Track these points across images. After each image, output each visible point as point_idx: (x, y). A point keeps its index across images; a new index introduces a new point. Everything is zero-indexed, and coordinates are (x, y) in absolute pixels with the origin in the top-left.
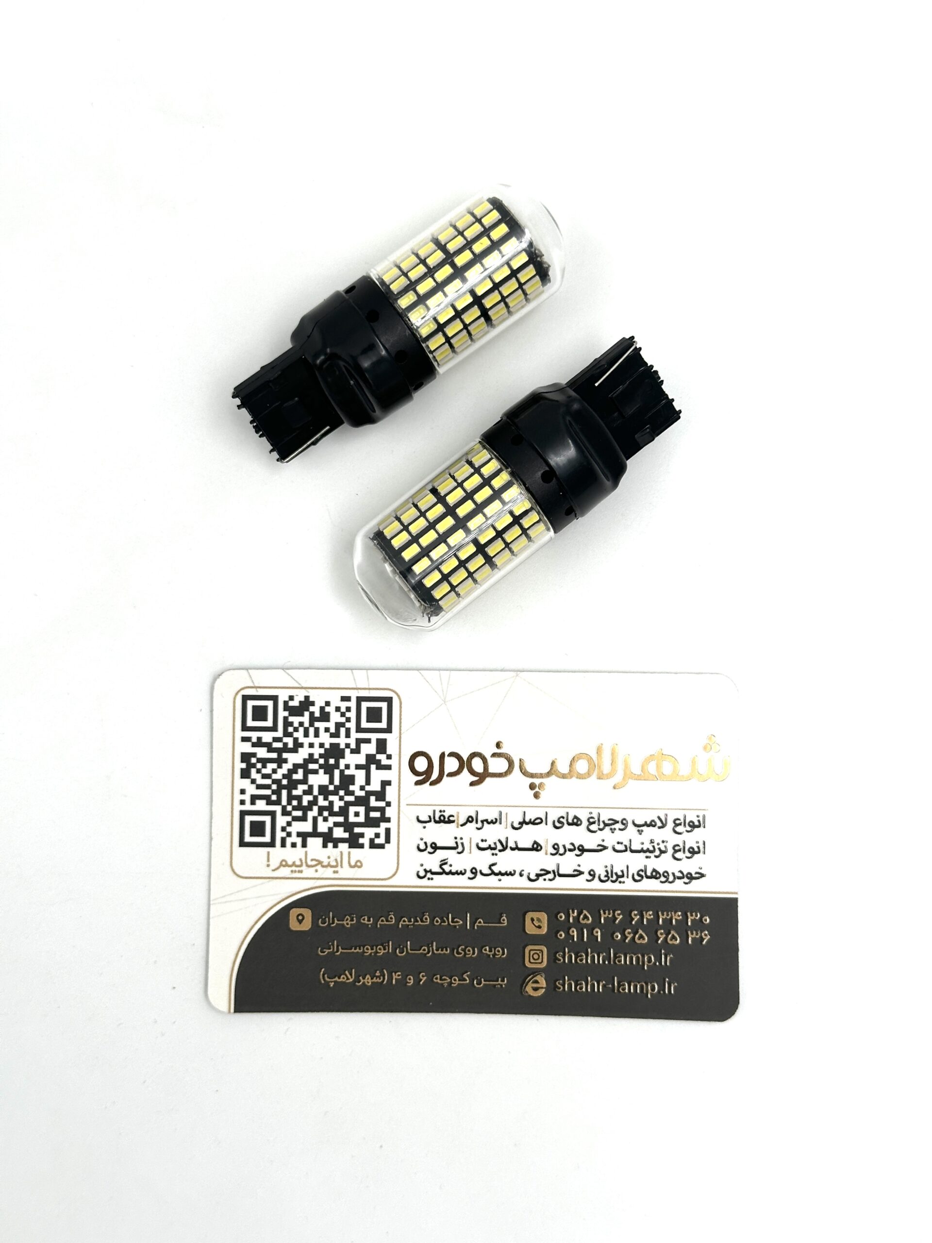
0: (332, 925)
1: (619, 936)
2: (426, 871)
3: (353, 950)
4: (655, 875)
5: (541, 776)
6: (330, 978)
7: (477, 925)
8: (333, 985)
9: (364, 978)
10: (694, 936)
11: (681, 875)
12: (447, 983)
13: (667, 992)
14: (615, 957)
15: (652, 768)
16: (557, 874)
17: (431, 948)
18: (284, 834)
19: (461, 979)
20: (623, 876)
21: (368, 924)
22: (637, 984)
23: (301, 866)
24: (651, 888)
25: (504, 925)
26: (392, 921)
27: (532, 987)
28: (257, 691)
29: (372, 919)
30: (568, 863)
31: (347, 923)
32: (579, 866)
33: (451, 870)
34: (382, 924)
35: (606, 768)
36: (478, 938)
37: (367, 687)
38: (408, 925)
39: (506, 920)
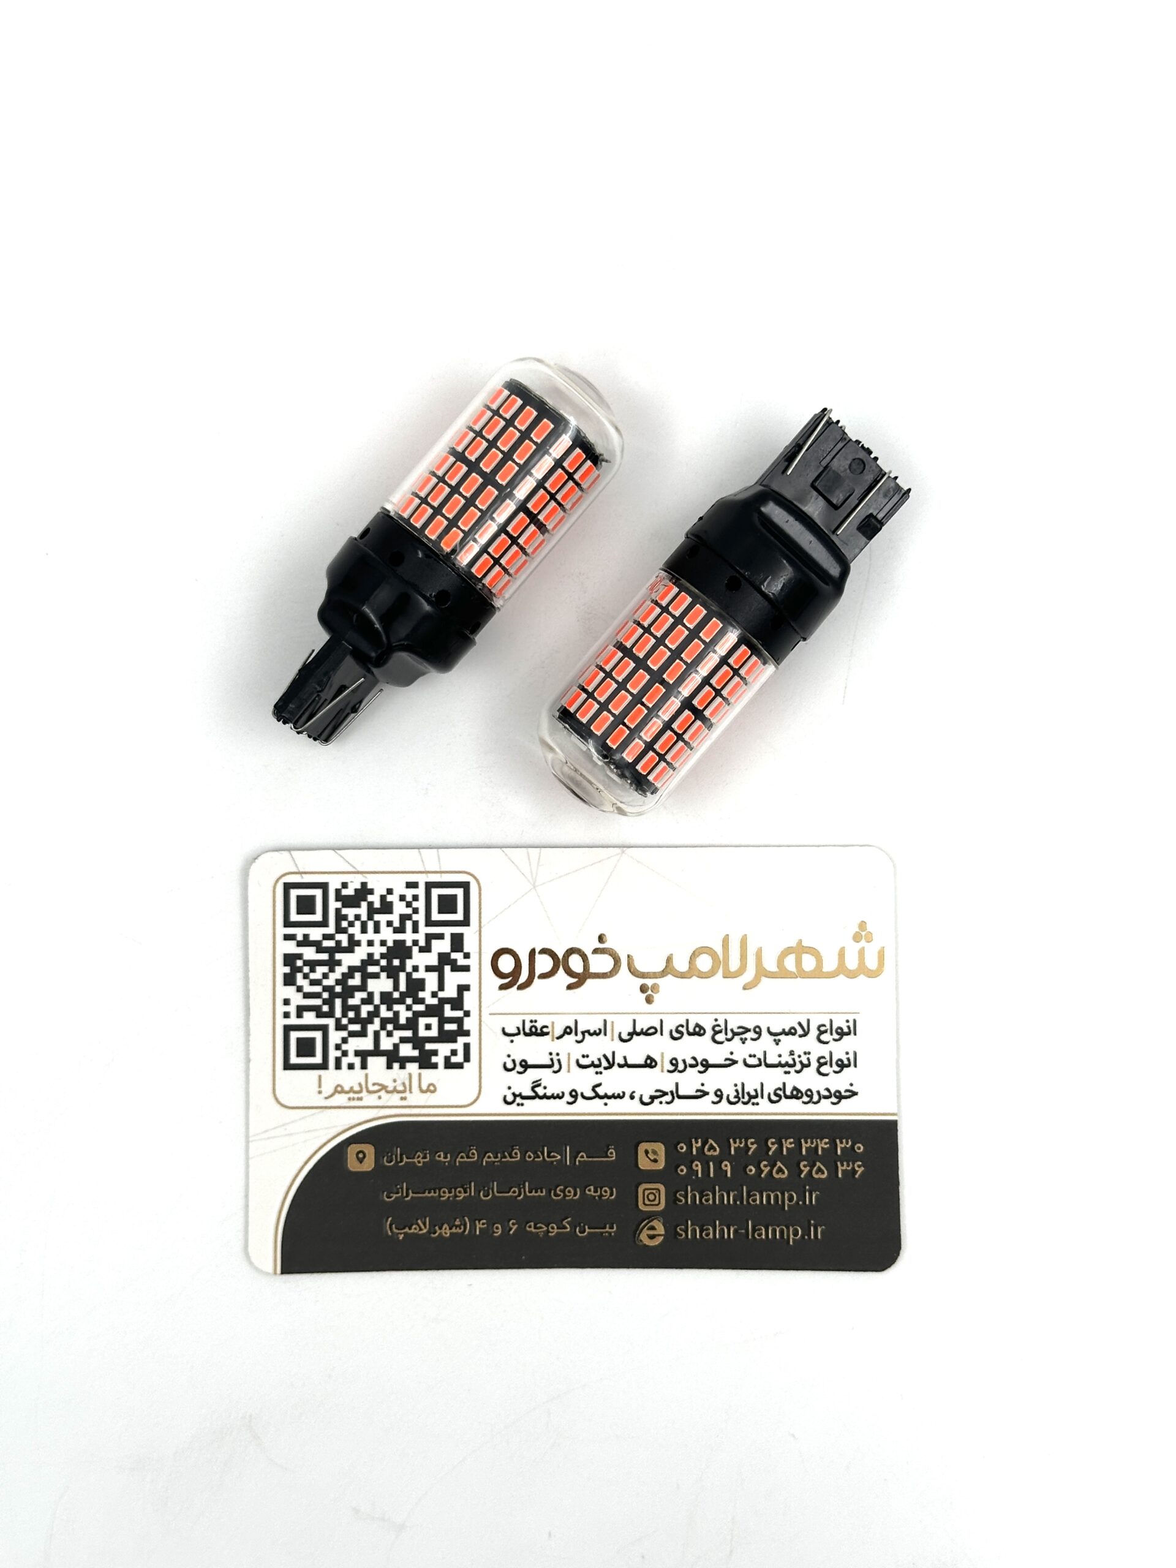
0: (401, 1164)
1: (754, 1170)
2: (514, 1094)
3: (427, 1194)
4: (796, 1094)
5: (654, 975)
6: (398, 1229)
7: (579, 1161)
8: (403, 1238)
9: (440, 1228)
10: (844, 1168)
11: (827, 1094)
12: (543, 1232)
13: (812, 1237)
14: (749, 1196)
15: (790, 963)
16: (676, 1095)
17: (522, 1190)
18: (339, 1054)
19: (561, 1226)
20: (756, 1097)
21: (445, 1162)
22: (777, 1228)
23: (360, 1092)
24: (791, 1110)
25: (611, 1159)
26: (474, 1158)
27: (647, 1235)
28: (302, 877)
29: (449, 1156)
30: (690, 1081)
31: (419, 1160)
32: (703, 1085)
33: (545, 1094)
34: (462, 1162)
35: (734, 964)
36: (580, 1176)
37: (438, 870)
38: (494, 1162)
39: (614, 1154)
